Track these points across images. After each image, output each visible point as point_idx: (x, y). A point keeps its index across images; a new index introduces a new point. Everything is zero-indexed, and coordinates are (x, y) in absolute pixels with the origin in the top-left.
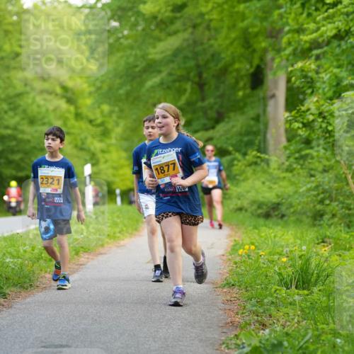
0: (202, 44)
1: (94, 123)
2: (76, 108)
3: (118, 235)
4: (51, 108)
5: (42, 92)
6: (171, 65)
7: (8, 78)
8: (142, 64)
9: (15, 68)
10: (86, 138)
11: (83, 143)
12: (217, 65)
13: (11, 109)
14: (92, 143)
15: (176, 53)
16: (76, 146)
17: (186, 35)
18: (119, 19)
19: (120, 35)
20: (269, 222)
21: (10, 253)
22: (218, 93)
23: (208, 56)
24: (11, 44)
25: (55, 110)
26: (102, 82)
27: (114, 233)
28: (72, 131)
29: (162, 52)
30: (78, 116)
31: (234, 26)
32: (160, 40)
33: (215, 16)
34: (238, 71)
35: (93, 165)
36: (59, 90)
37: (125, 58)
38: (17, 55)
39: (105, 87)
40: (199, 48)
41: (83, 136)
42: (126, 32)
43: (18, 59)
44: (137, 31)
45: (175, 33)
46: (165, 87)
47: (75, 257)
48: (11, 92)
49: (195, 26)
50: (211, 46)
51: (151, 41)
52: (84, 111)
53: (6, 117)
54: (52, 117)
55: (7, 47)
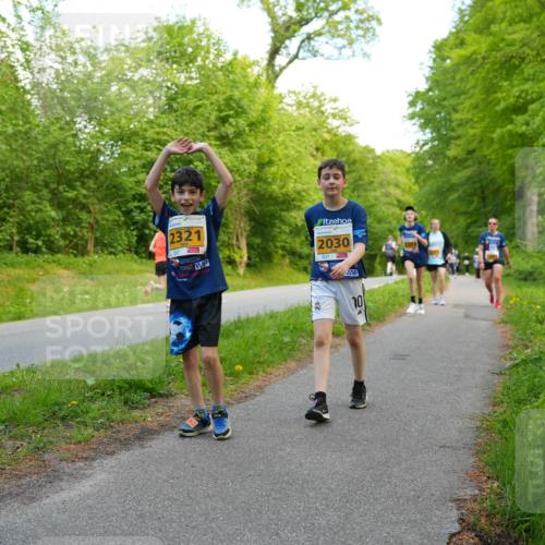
4: (390, 212)
5: (385, 204)
8: (447, 186)
15: (469, 179)
18: (434, 160)
20: (528, 283)
25: (393, 214)
31: (505, 163)
32: (458, 171)
33: (493, 157)
34: (507, 189)
36: (395, 202)
38: (372, 182)
39: (424, 200)
40: (483, 176)
42: (437, 167)
45: (468, 167)
49: (480, 163)
54: (390, 218)
55: (366, 178)
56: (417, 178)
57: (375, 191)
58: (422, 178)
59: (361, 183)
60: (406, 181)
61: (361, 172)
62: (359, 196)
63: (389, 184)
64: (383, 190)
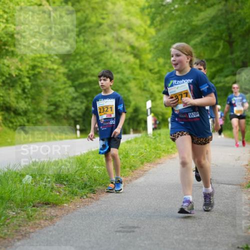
0: (232, 12)
1: (153, 71)
2: (141, 61)
3: (171, 150)
4: (123, 61)
5: (117, 50)
6: (209, 29)
7: (94, 41)
8: (187, 29)
9: (99, 34)
10: (147, 82)
11: (145, 86)
12: (243, 28)
13: (96, 63)
14: (151, 86)
15: (213, 19)
16: (140, 88)
17: (220, 7)
19: (172, 8)
21: (97, 163)
22: (243, 48)
23: (236, 22)
24: (96, 17)
25: (125, 63)
26: (159, 42)
27: (168, 149)
28: (138, 77)
29: (202, 20)
30: (142, 66)
32: (201, 11)
35: (152, 101)
36: (128, 49)
37: (176, 25)
38: (101, 24)
39: (161, 46)
40: (230, 16)
41: (144, 81)
42: (176, 6)
43: (101, 27)
44: (185, 4)
45: (213, 5)
46: (204, 44)
47: (141, 165)
48: (96, 50)
50: (239, 14)
51: (195, 11)
52: (146, 63)
53: (92, 68)
54: (123, 67)
55: (93, 19)
56: (153, 19)
57: (105, 35)
58: (158, 19)
59: (87, 25)
60: (141, 23)
61: (87, 12)
62: (85, 41)
63: (121, 26)
64: (115, 34)
